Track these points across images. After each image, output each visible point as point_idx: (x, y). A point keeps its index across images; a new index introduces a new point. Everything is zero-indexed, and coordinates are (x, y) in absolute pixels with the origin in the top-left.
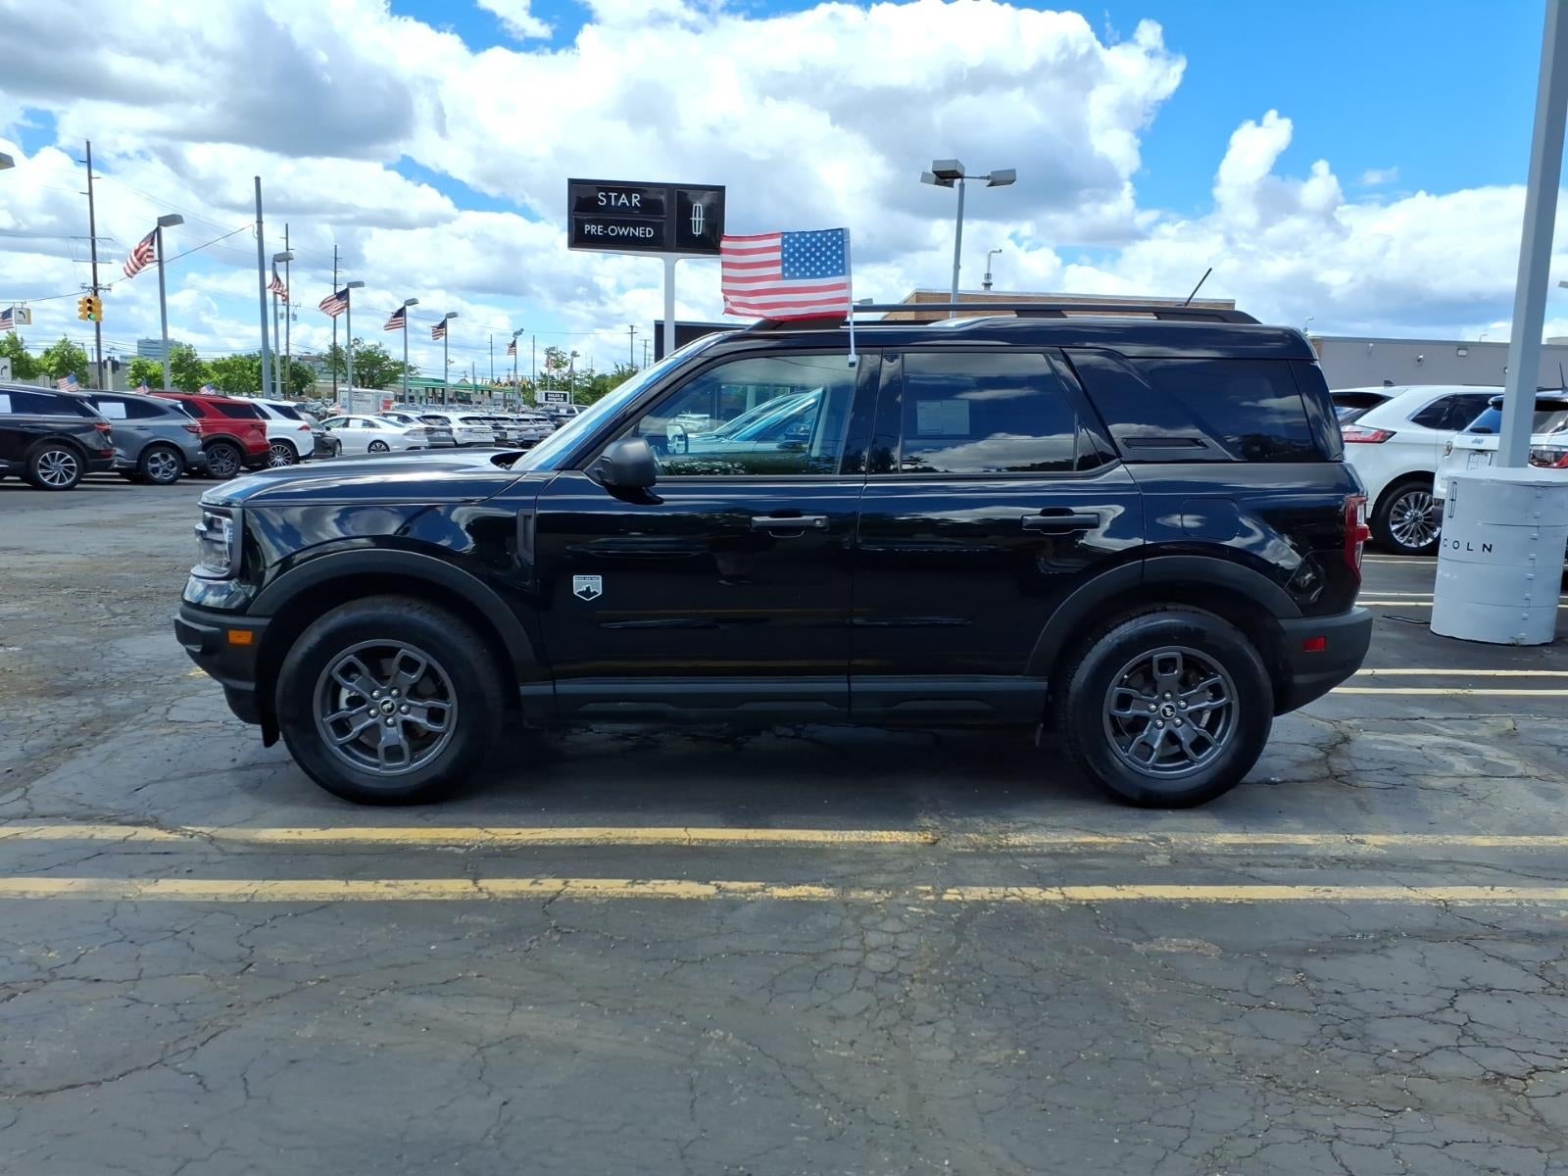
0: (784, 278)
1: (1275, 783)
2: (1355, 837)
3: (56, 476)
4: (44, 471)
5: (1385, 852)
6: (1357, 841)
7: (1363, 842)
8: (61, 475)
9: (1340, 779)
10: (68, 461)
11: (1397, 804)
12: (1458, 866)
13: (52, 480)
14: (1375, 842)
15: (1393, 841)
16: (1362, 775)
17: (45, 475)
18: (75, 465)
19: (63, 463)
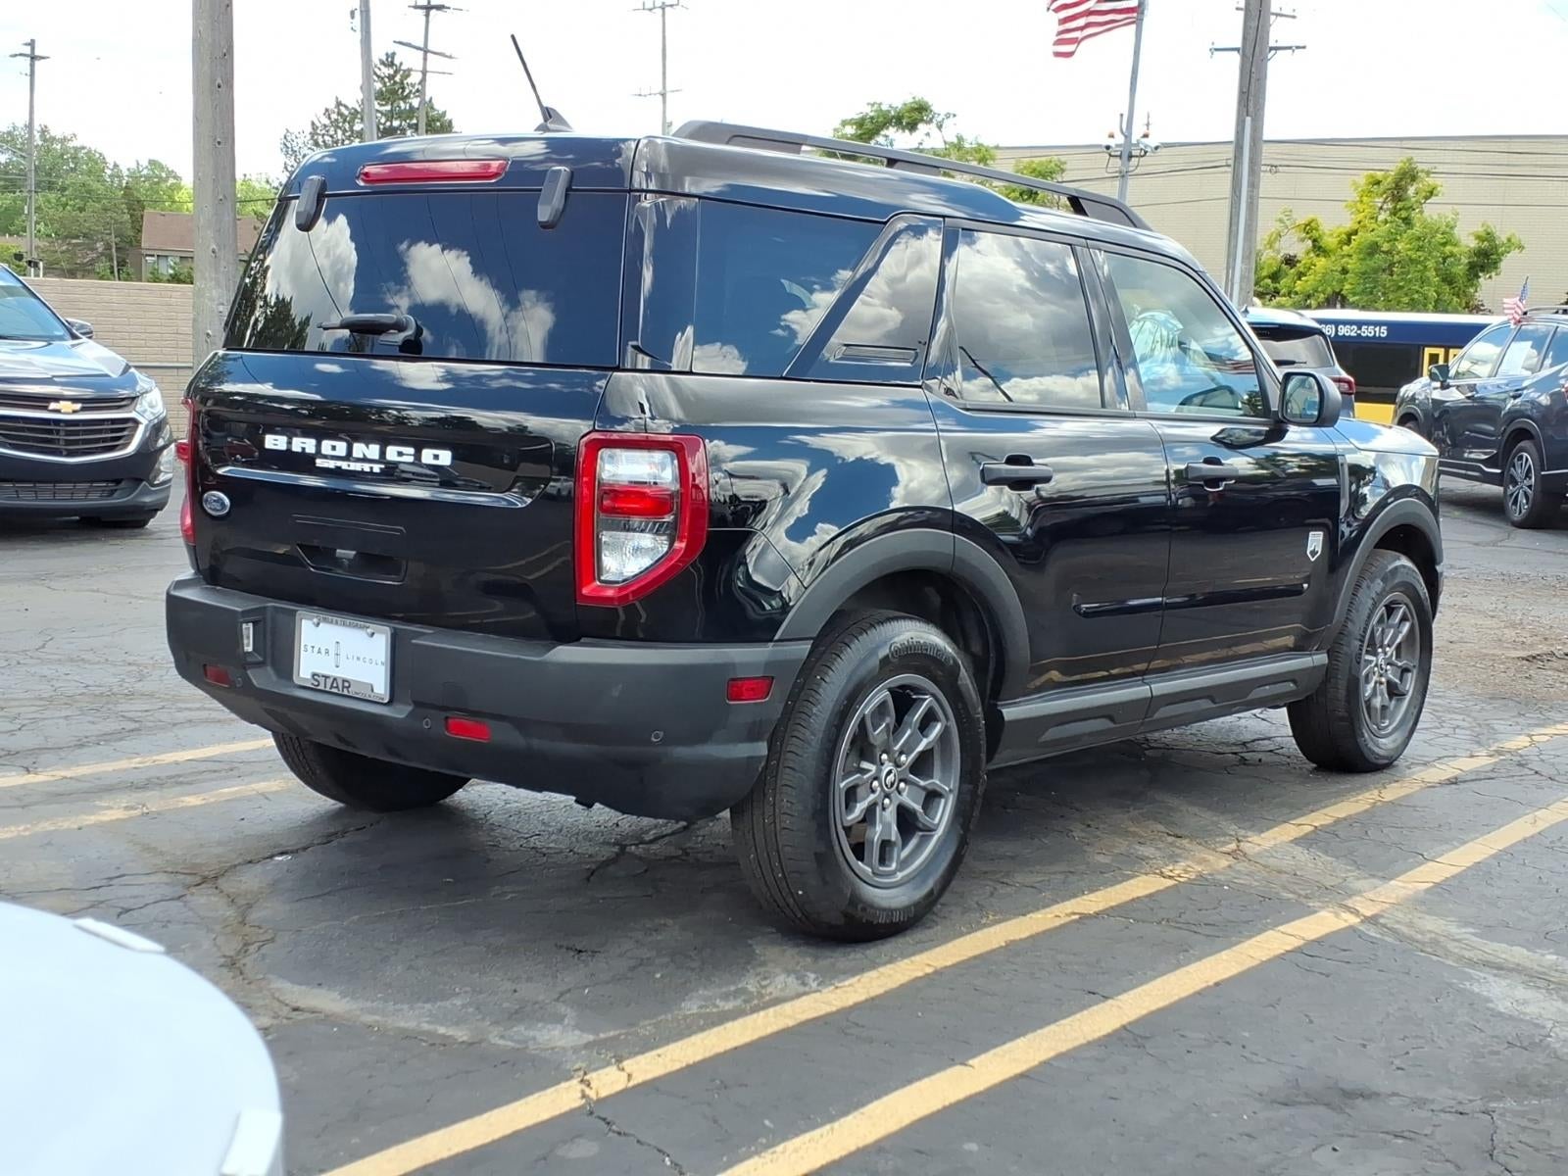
1: (282, 854)
2: (137, 812)
5: (97, 803)
6: (132, 808)
7: (126, 808)
9: (198, 879)
11: (99, 858)
12: (17, 803)
14: (113, 811)
15: (92, 817)
16: (169, 892)
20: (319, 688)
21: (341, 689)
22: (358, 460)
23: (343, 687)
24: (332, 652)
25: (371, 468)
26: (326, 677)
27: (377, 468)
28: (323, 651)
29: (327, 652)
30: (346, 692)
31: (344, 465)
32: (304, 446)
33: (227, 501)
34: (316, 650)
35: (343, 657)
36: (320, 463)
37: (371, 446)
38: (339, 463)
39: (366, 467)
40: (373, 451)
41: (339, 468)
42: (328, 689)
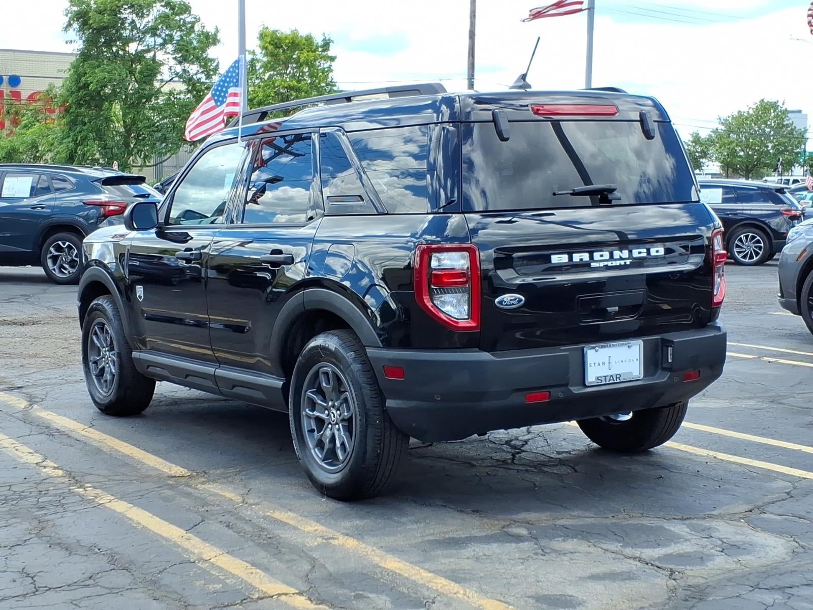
0: (218, 106)
3: (748, 253)
4: (739, 250)
8: (751, 253)
10: (758, 242)
13: (744, 257)
17: (739, 252)
18: (762, 245)
19: (754, 243)
20: (603, 383)
21: (615, 379)
22: (616, 260)
23: (617, 378)
24: (607, 363)
25: (625, 263)
26: (605, 377)
27: (628, 262)
28: (601, 364)
29: (604, 363)
30: (618, 381)
31: (609, 264)
32: (581, 257)
33: (523, 299)
34: (597, 364)
35: (613, 363)
36: (593, 265)
37: (623, 251)
38: (606, 263)
39: (622, 263)
40: (625, 254)
41: (607, 266)
42: (607, 382)
